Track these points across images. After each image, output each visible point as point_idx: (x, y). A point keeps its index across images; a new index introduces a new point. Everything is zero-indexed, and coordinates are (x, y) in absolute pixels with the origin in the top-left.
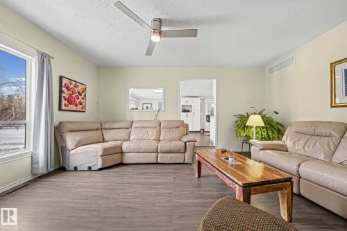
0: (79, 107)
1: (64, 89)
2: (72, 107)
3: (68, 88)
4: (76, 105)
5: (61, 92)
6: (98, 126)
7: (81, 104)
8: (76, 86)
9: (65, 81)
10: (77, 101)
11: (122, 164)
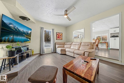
0: (61, 39)
1: (57, 35)
2: (59, 39)
3: (58, 35)
4: (60, 38)
5: (56, 36)
6: (64, 43)
7: (61, 38)
8: (60, 34)
9: (57, 33)
10: (60, 37)
11: (65, 55)
